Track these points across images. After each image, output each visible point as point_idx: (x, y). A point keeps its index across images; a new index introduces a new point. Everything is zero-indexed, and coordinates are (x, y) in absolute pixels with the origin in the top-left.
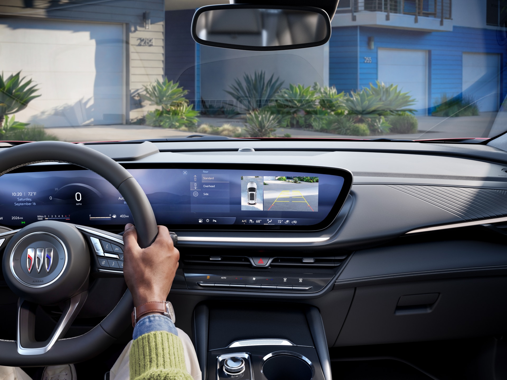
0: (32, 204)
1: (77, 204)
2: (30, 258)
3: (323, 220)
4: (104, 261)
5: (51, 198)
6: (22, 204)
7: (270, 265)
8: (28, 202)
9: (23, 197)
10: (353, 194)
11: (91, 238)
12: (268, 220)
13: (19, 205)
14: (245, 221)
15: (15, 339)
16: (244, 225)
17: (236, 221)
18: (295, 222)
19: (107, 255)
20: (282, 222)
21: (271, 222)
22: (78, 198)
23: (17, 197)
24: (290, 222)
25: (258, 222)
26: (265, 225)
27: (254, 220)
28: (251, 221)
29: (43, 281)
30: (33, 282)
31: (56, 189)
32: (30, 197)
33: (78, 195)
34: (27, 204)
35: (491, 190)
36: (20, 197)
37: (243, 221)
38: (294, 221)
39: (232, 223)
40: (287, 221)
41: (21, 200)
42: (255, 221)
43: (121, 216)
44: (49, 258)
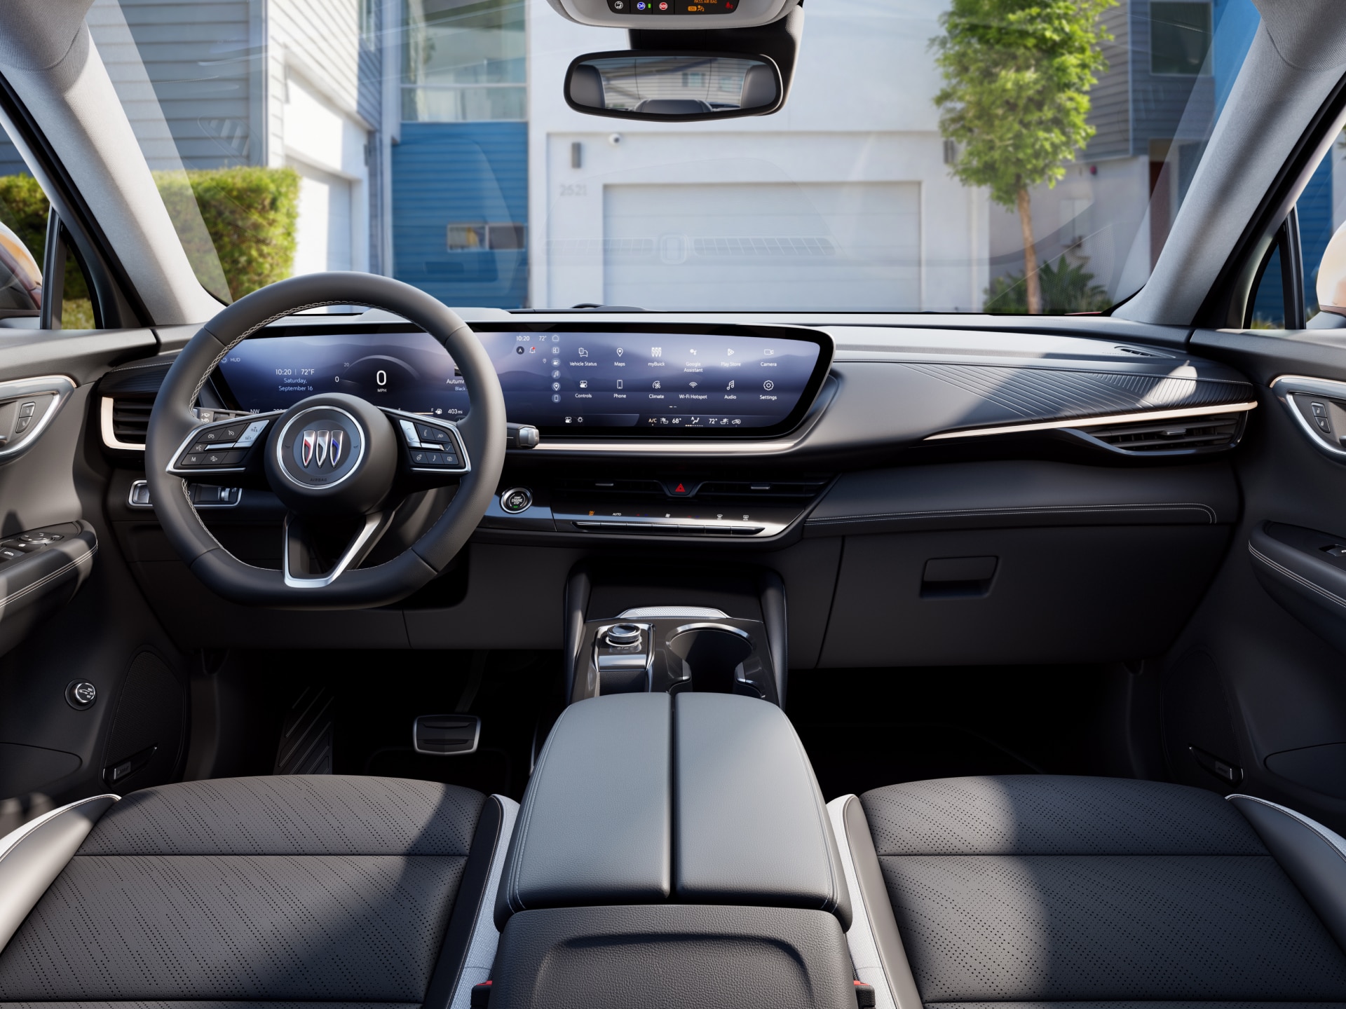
0: (307, 389)
1: (379, 391)
2: (307, 446)
3: (785, 417)
4: (421, 456)
5: (337, 379)
6: (291, 388)
7: (696, 496)
8: (301, 385)
9: (293, 377)
10: (836, 375)
11: (402, 422)
12: (693, 418)
13: (286, 389)
14: (654, 420)
15: (281, 567)
16: (653, 427)
17: (639, 421)
18: (738, 421)
19: (425, 445)
20: (715, 421)
21: (697, 421)
22: (382, 381)
23: (283, 376)
24: (730, 421)
25: (676, 421)
26: (688, 428)
27: (670, 419)
28: (664, 420)
29: (326, 480)
30: (312, 480)
31: (347, 364)
32: (303, 377)
33: (381, 375)
34: (299, 388)
35: (1087, 374)
36: (288, 377)
37: (650, 420)
38: (736, 420)
39: (633, 423)
40: (725, 420)
41: (289, 381)
42: (670, 421)
43: (450, 412)
44: (335, 447)
